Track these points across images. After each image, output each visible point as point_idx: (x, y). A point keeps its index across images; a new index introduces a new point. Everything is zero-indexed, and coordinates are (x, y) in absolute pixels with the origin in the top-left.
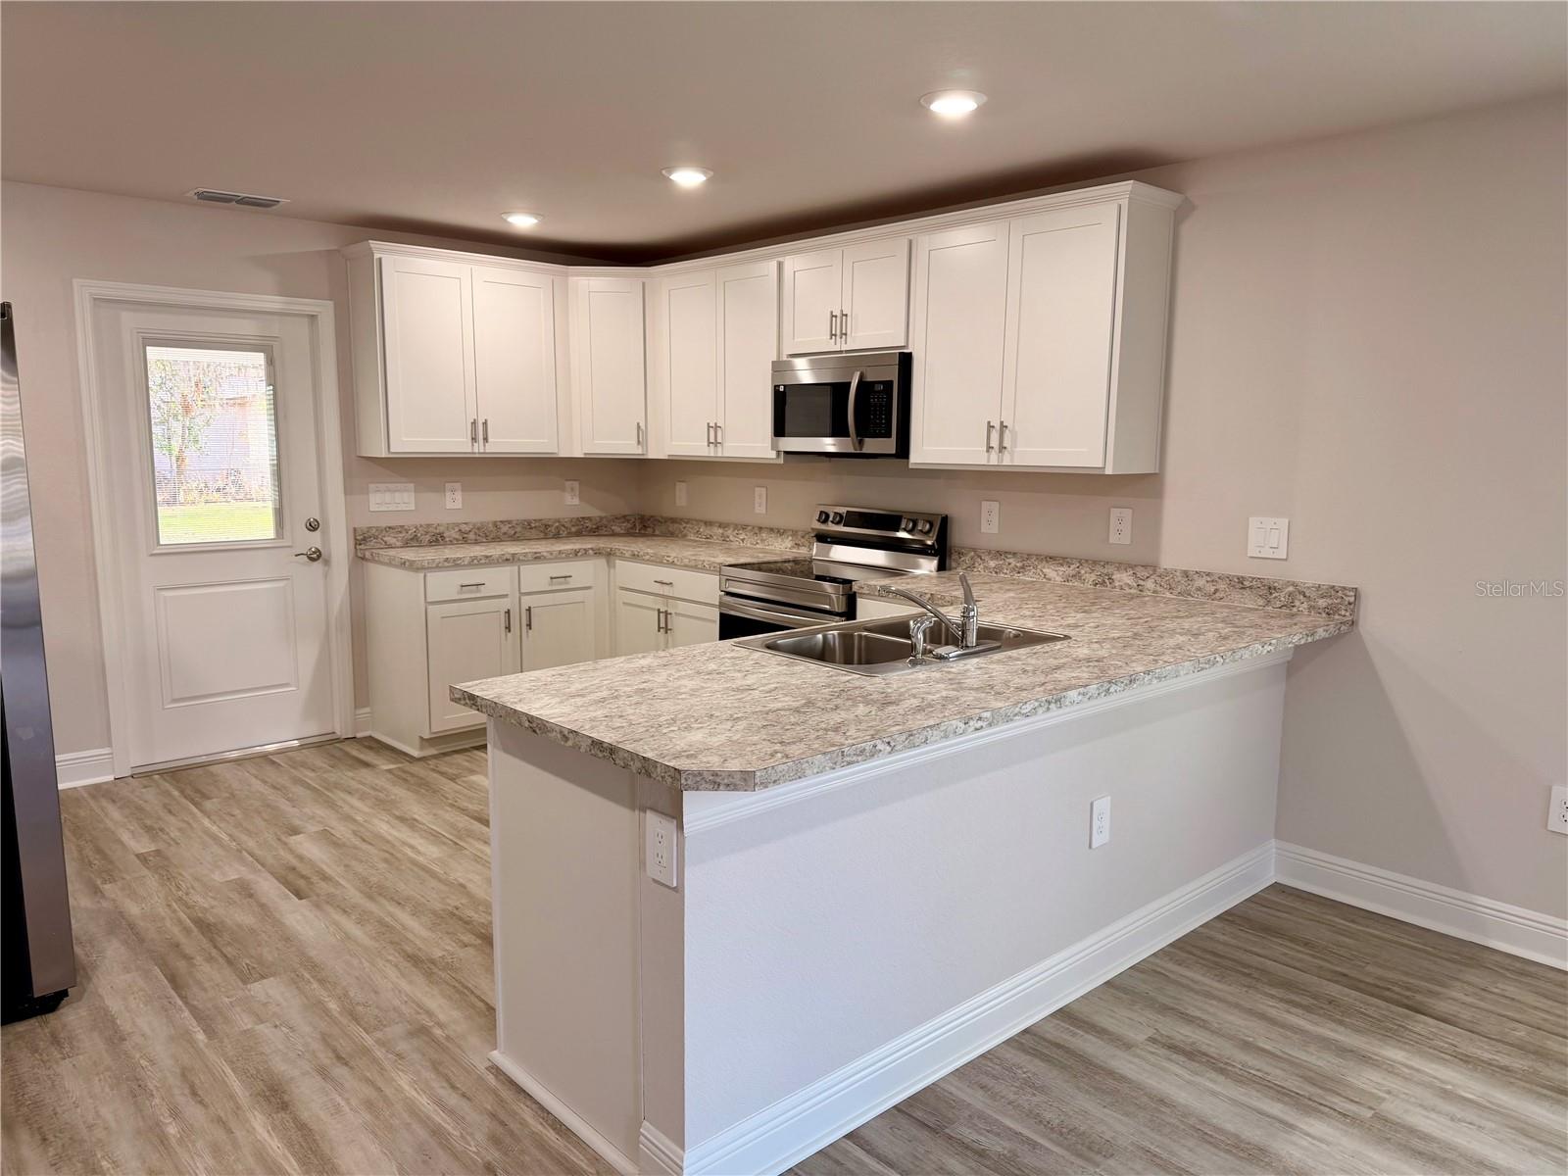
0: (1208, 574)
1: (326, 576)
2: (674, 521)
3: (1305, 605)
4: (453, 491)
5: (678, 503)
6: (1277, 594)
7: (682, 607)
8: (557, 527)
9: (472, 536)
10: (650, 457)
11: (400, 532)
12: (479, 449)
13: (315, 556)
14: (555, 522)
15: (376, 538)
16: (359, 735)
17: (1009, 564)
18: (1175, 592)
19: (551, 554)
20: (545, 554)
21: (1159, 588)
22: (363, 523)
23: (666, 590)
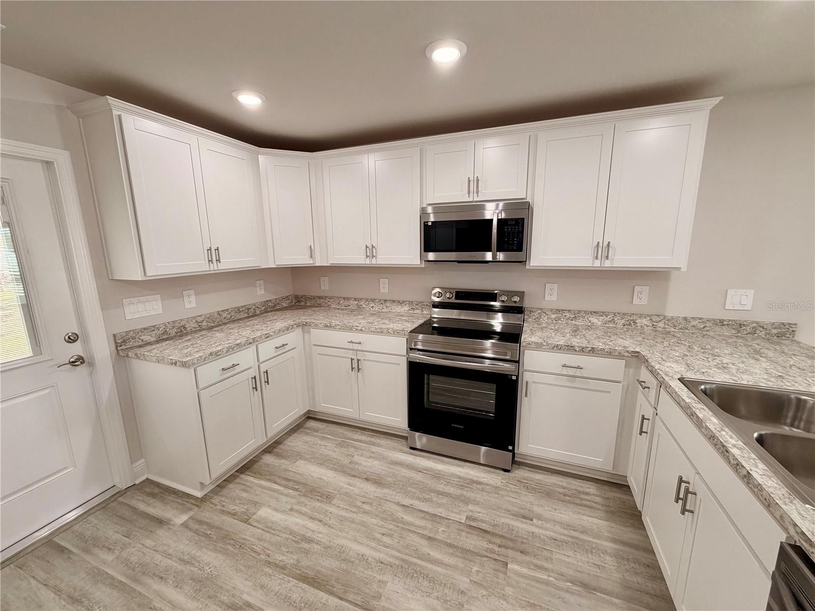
0: (700, 319)
1: (91, 374)
2: (320, 298)
3: (763, 333)
4: (189, 296)
5: (323, 288)
6: (744, 328)
7: (369, 356)
8: (254, 309)
9: (204, 324)
10: (317, 265)
11: (153, 331)
12: (214, 267)
13: (77, 361)
14: (253, 306)
15: (134, 338)
16: (137, 482)
17: (565, 316)
18: (677, 328)
19: (275, 333)
20: (272, 334)
21: (666, 326)
22: (120, 329)
23: (356, 347)
